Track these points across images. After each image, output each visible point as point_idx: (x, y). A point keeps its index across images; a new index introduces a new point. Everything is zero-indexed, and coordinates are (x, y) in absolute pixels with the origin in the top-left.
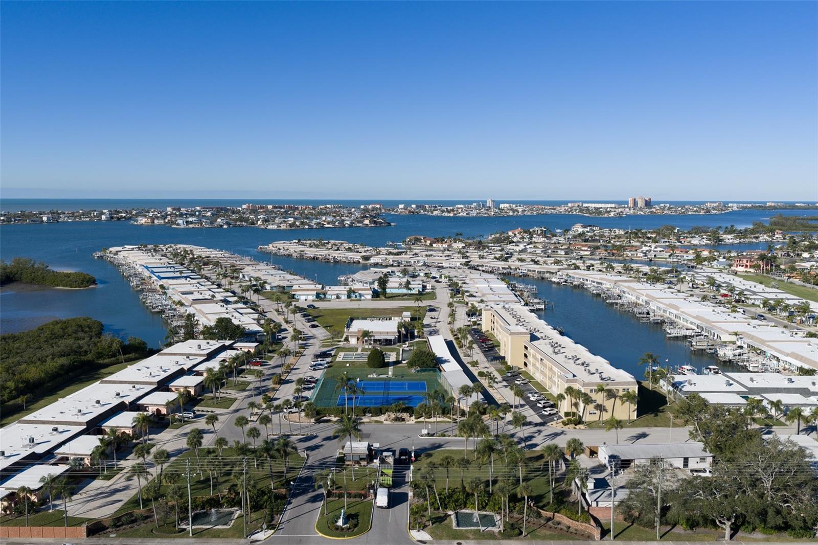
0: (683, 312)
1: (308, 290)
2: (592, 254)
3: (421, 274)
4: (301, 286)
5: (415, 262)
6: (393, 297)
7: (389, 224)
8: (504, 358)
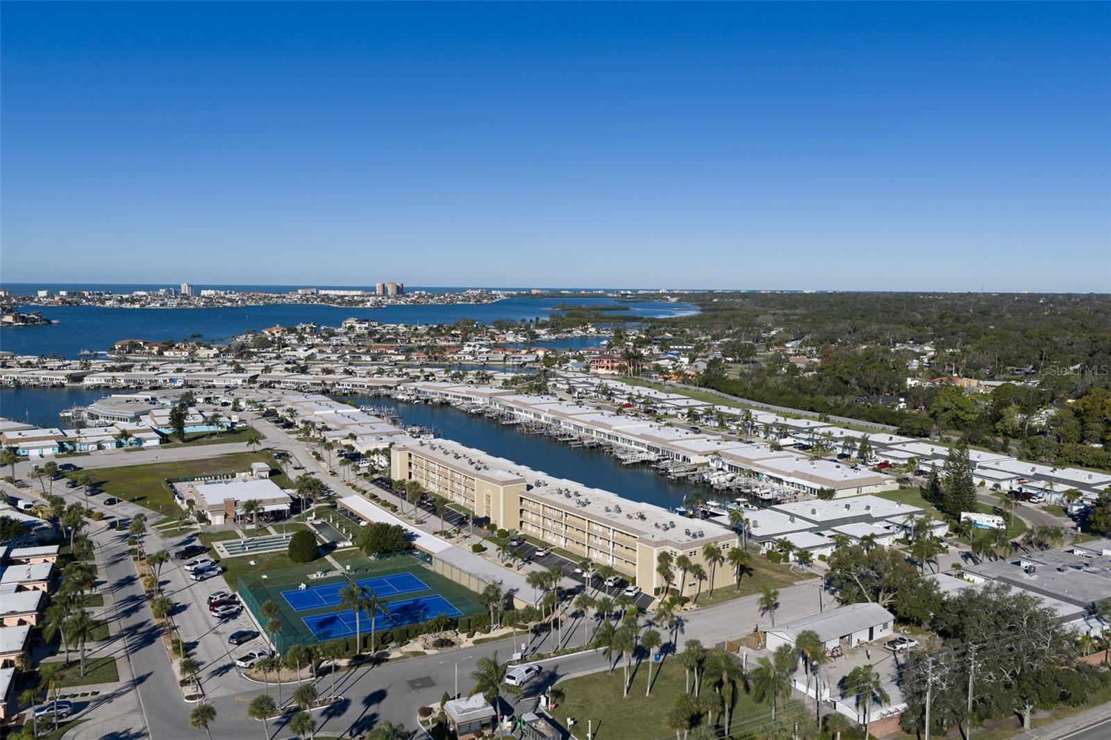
0: (617, 431)
1: (39, 439)
2: (408, 359)
3: (198, 400)
4: (22, 432)
5: (165, 381)
6: (196, 439)
7: (49, 322)
8: (487, 519)
